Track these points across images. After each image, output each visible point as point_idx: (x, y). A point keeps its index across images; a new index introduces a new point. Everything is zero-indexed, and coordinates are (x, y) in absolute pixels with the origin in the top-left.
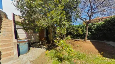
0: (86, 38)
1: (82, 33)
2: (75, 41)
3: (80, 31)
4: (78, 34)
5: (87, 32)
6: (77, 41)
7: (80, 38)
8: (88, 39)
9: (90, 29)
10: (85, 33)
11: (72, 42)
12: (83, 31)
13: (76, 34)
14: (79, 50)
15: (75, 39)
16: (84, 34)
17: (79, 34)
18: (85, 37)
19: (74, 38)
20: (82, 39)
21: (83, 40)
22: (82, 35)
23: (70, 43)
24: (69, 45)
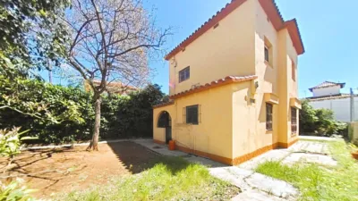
0: (97, 136)
1: (81, 121)
2: (54, 155)
3: (75, 112)
4: (67, 121)
5: (99, 116)
6: (61, 151)
7: (76, 139)
8: (103, 138)
9: (105, 109)
10: (94, 120)
11: (35, 166)
12: (84, 112)
13: (54, 120)
14: (72, 189)
15: (52, 146)
16: (90, 123)
17: (71, 122)
18: (92, 132)
19: (47, 144)
20: (84, 139)
21: (88, 144)
22: (83, 127)
23: (15, 174)
24: (12, 186)
